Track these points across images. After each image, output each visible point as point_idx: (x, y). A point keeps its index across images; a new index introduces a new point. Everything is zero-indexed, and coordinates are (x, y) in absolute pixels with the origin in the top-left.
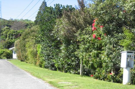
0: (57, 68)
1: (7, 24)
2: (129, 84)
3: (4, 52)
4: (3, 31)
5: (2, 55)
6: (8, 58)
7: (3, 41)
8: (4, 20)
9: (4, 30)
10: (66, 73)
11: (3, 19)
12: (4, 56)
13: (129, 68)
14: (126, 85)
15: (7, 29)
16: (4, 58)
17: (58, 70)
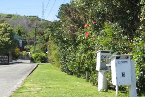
0: (73, 72)
1: (50, 25)
2: (104, 90)
3: (39, 55)
4: (45, 34)
5: (37, 59)
6: (42, 62)
7: (41, 44)
8: (48, 21)
9: (46, 32)
10: (79, 78)
11: (46, 20)
12: (39, 60)
13: (104, 72)
14: (101, 91)
15: (49, 31)
16: (39, 62)
17: (74, 74)
